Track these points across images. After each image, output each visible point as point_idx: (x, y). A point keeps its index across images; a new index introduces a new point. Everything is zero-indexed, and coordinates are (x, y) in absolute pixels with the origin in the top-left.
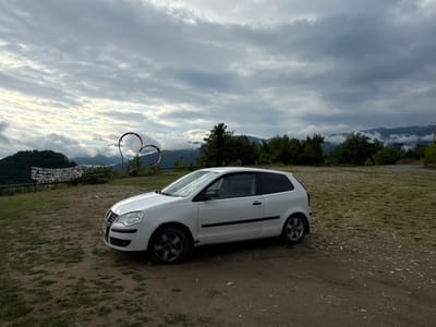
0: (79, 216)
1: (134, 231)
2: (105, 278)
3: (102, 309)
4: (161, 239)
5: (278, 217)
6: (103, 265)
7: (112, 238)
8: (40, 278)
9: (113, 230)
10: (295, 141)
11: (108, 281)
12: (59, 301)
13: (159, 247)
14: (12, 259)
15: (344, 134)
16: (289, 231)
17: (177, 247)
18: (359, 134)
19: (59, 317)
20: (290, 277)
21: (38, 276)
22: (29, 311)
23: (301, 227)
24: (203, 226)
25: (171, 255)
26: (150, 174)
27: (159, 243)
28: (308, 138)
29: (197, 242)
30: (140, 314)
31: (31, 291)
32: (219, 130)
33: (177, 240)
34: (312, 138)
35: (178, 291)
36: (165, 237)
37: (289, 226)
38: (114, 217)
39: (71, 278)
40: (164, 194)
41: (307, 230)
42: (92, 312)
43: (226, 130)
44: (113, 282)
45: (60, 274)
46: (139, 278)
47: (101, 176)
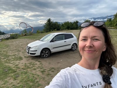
0: (15, 48)
1: (36, 51)
2: (31, 62)
3: (34, 69)
4: (43, 52)
5: (70, 45)
6: (29, 60)
7: (30, 53)
8: (14, 64)
9: (30, 51)
10: (71, 23)
11: (32, 63)
12: (22, 68)
13: (43, 54)
14: (3, 61)
15: (84, 20)
16: (73, 47)
17: (47, 53)
18: (88, 20)
19: (24, 71)
20: (75, 58)
21: (13, 64)
22: (16, 71)
23: (76, 46)
24: (53, 48)
25: (46, 56)
26: (30, 35)
27: (43, 53)
28: (74, 22)
29: (52, 52)
30: (43, 69)
31: (14, 67)
32: (49, 20)
33: (47, 52)
34: (75, 22)
35: (50, 63)
36: (44, 52)
37: (73, 46)
38: (30, 48)
39: (22, 63)
40: (41, 41)
41: (77, 47)
42: (32, 70)
43: (51, 20)
44: (34, 63)
45: (19, 63)
46: (40, 62)
47: (15, 36)
